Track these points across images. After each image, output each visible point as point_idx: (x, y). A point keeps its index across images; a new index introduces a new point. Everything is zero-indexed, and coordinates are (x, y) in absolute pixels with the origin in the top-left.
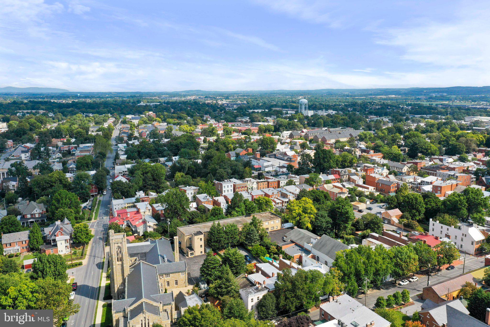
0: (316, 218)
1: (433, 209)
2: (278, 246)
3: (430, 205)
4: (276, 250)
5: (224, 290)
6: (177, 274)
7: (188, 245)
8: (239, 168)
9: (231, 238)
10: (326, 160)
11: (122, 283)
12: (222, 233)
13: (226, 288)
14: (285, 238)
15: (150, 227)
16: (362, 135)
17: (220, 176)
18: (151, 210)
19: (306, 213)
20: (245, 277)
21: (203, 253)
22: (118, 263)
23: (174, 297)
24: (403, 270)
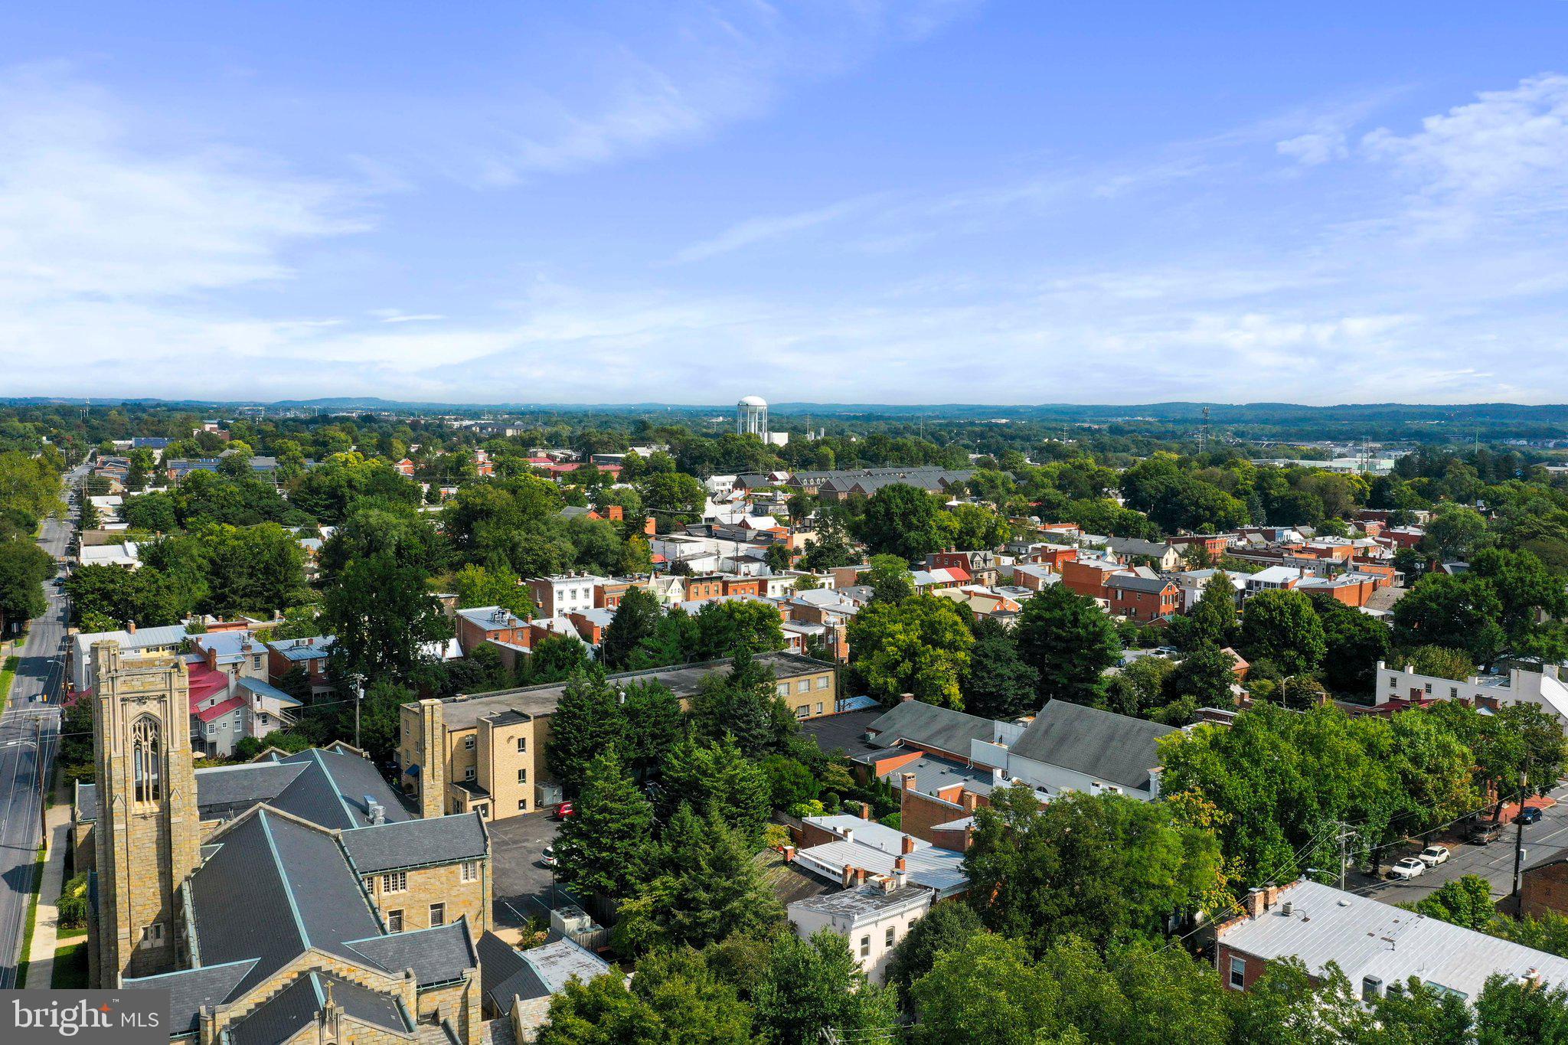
0: (976, 665)
1: (1355, 645)
2: (854, 764)
3: (1340, 632)
4: (852, 781)
5: (707, 915)
6: (442, 870)
7: (460, 776)
8: (604, 538)
9: (654, 736)
10: (915, 521)
11: (159, 918)
12: (612, 716)
13: (716, 905)
14: (872, 735)
15: (265, 717)
16: (982, 480)
17: (534, 562)
18: (265, 659)
19: (936, 644)
20: (785, 863)
21: (530, 808)
22: (138, 808)
23: (475, 942)
24: (1430, 804)
